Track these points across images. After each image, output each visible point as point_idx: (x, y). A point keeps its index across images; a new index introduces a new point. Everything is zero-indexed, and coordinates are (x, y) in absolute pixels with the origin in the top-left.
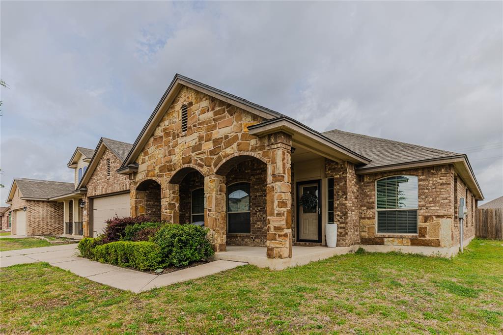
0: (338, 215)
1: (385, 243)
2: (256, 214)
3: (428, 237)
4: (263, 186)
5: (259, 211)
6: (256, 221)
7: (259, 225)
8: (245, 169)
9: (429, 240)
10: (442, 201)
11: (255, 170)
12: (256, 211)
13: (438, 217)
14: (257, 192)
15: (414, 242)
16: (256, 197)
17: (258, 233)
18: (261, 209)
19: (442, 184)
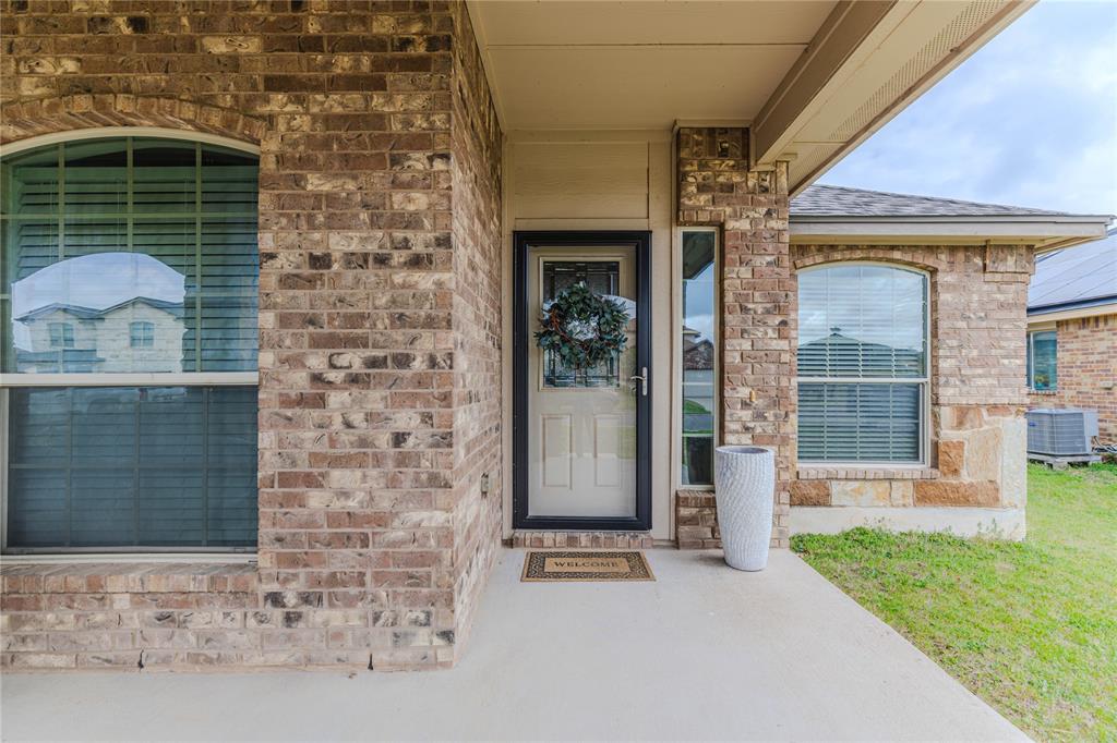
0: (745, 404)
1: (834, 501)
2: (319, 402)
3: (966, 478)
4: (396, 184)
5: (354, 380)
6: (315, 458)
7: (345, 494)
8: (206, 26)
9: (971, 485)
10: (1006, 361)
11: (314, 44)
12: (317, 378)
13: (994, 408)
14: (333, 224)
15: (925, 494)
16: (320, 261)
17: (343, 560)
18: (373, 363)
19: (1002, 306)
